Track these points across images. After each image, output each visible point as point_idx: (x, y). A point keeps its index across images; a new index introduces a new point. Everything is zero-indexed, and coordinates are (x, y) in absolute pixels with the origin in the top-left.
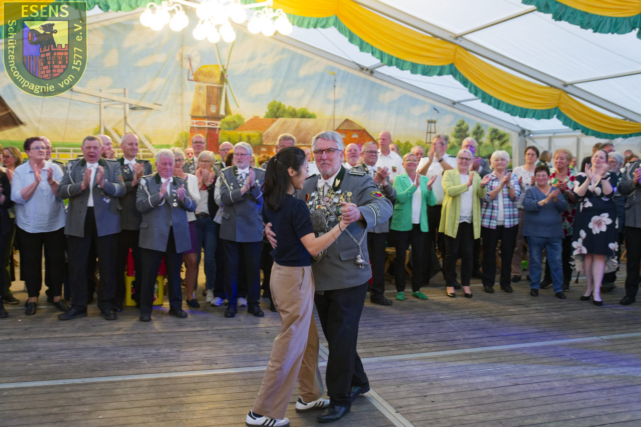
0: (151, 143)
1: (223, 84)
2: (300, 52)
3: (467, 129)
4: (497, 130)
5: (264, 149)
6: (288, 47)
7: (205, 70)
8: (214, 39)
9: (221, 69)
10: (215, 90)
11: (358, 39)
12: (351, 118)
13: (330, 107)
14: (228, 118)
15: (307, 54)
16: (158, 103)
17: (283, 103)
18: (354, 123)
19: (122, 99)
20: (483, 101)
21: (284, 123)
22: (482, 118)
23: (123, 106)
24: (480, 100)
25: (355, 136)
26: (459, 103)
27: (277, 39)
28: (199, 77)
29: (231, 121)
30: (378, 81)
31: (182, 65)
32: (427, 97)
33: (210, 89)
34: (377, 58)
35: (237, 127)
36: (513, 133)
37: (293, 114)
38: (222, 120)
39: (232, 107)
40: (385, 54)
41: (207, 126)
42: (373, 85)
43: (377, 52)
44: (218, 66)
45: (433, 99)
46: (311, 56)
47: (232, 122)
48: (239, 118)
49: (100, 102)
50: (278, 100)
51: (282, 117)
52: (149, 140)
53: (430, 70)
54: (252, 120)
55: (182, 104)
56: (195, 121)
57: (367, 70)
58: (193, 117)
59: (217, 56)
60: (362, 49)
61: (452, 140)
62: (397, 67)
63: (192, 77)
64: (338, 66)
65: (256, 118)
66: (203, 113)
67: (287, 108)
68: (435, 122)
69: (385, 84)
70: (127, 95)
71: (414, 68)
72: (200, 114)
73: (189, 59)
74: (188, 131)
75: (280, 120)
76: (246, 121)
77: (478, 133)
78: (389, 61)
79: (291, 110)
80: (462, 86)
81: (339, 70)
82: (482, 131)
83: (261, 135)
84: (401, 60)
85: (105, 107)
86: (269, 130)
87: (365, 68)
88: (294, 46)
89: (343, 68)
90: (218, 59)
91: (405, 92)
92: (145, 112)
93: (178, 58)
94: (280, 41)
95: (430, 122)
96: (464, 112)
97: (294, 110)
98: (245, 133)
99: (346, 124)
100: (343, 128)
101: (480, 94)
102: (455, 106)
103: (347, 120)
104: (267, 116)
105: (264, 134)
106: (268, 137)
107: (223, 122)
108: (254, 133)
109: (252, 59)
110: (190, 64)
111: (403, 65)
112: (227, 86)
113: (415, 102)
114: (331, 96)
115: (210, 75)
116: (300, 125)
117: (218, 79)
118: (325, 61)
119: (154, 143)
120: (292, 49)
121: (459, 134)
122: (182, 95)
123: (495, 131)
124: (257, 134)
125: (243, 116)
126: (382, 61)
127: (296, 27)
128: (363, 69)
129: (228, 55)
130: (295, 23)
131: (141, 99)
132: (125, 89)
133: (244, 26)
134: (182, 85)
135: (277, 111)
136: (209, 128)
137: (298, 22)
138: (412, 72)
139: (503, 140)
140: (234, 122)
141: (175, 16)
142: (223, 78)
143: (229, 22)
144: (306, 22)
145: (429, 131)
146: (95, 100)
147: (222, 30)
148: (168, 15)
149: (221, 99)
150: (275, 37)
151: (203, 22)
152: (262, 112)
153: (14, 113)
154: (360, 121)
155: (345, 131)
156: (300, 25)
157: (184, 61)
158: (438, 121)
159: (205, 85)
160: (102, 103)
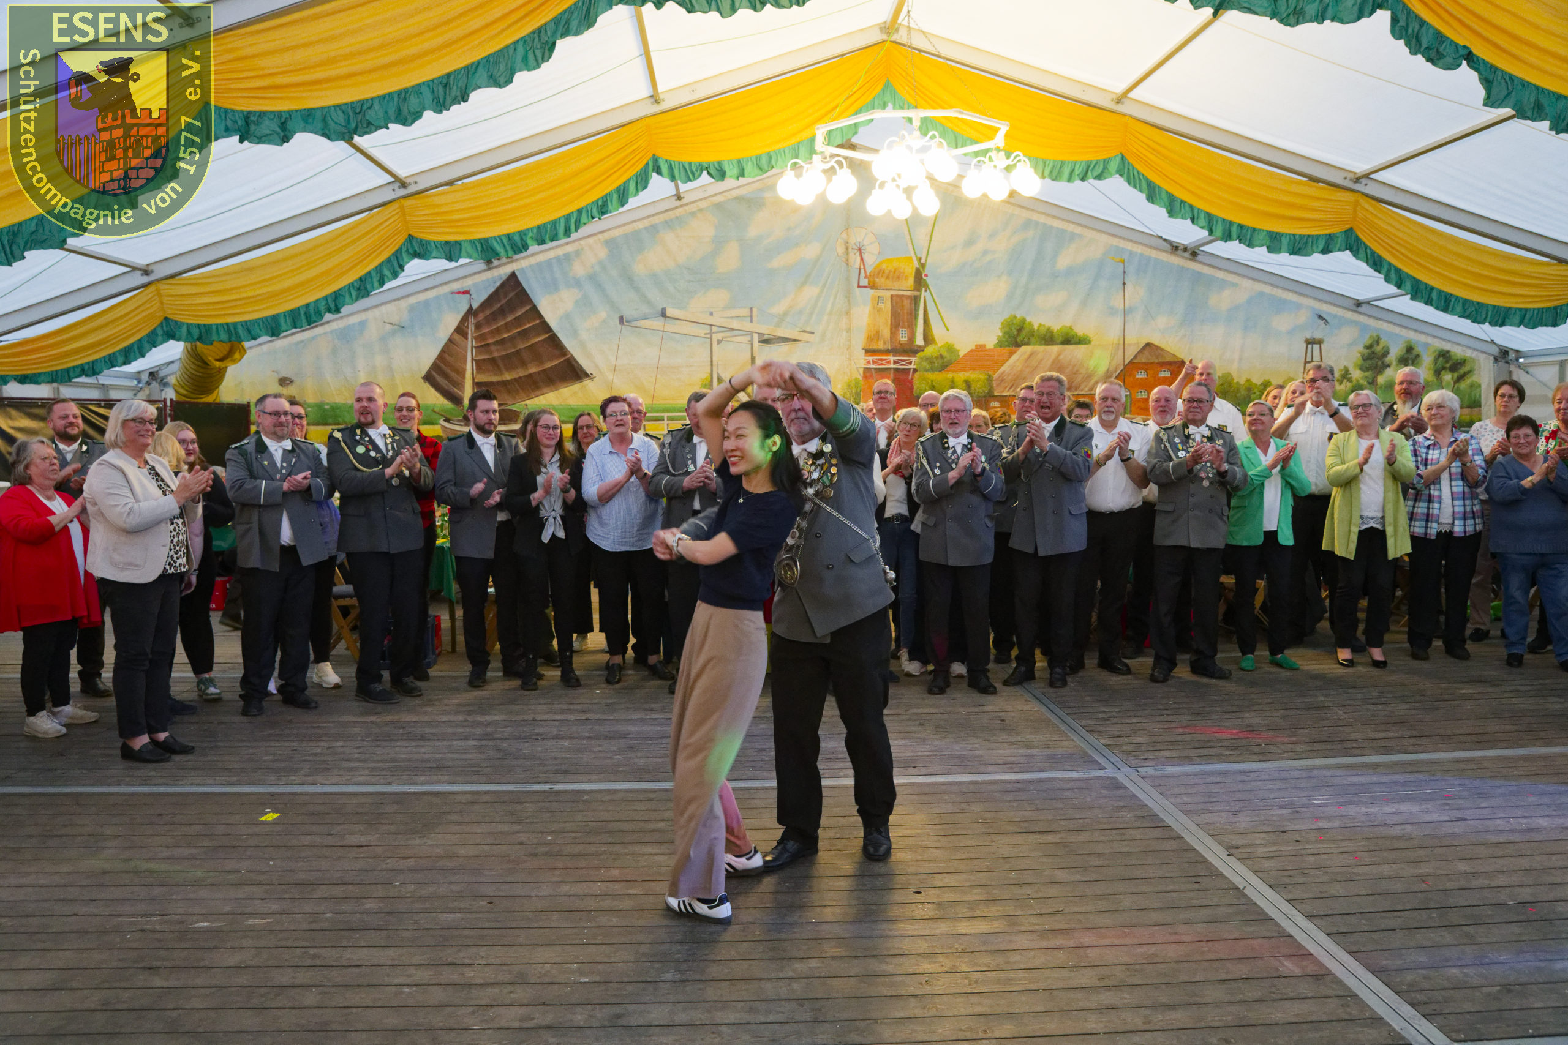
1: (919, 290)
2: (1056, 224)
3: (1386, 353)
4: (1448, 352)
5: (995, 404)
6: (1035, 217)
7: (887, 267)
8: (902, 212)
9: (916, 264)
10: (907, 302)
11: (1164, 195)
12: (1156, 342)
13: (1118, 322)
14: (930, 351)
15: (1071, 228)
16: (808, 329)
17: (1028, 319)
18: (1162, 350)
19: (748, 326)
20: (1412, 299)
21: (1031, 355)
22: (1416, 331)
23: (749, 338)
24: (1409, 296)
25: (1165, 374)
26: (1368, 303)
27: (1014, 205)
28: (877, 280)
29: (935, 355)
30: (1206, 270)
31: (847, 259)
32: (1303, 295)
33: (896, 301)
34: (1202, 227)
35: (946, 366)
36: (1483, 357)
37: (1048, 338)
38: (920, 354)
39: (937, 331)
40: (1217, 218)
41: (892, 366)
42: (1198, 277)
43: (1202, 216)
44: (910, 259)
45: (1315, 299)
46: (1078, 230)
47: (937, 358)
48: (951, 349)
49: (711, 333)
50: (1019, 315)
51: (1028, 344)
53: (1306, 243)
54: (972, 351)
55: (849, 330)
56: (871, 358)
57: (1185, 249)
58: (868, 352)
59: (909, 242)
60: (1171, 213)
61: (1356, 374)
62: (1241, 241)
63: (864, 282)
64: (1129, 246)
65: (980, 348)
66: (885, 343)
67: (1036, 327)
68: (1320, 342)
69: (1220, 275)
70: (754, 319)
71: (1274, 242)
72: (881, 346)
73: (860, 249)
74: (859, 375)
75: (1025, 350)
76: (962, 354)
77: (1409, 357)
78: (1224, 231)
79: (1043, 331)
80: (1371, 271)
81: (1131, 253)
82: (1418, 356)
83: (990, 379)
84: (1248, 228)
85: (719, 342)
86: (1005, 368)
87: (1181, 247)
88: (1048, 215)
89: (1138, 249)
90: (910, 246)
91: (1259, 287)
92: (786, 348)
93: (841, 250)
94: (1021, 207)
95: (1310, 342)
96: (1380, 319)
97: (1049, 328)
99: (1146, 352)
100: (1143, 359)
101: (1408, 285)
102: (1360, 309)
103: (1148, 345)
104: (1000, 344)
105: (995, 376)
106: (1003, 381)
107: (921, 358)
108: (977, 376)
109: (970, 242)
110: (862, 259)
111: (1252, 237)
112: (928, 294)
113: (1280, 306)
114: (1118, 303)
115: (896, 275)
116: (1061, 357)
117: (911, 282)
118: (1105, 238)
120: (1042, 219)
121: (1369, 362)
122: (848, 313)
123: (1444, 355)
124: (983, 377)
125: (957, 346)
126: (1211, 232)
127: (1048, 180)
128: (1177, 248)
129: (928, 238)
130: (1047, 173)
131: (778, 325)
132: (751, 309)
133: (955, 185)
134: (848, 296)
135: (1018, 335)
136: (896, 370)
137: (1051, 172)
138: (1271, 250)
139: (1462, 371)
140: (941, 356)
141: (834, 177)
142: (920, 280)
143: (928, 183)
144: (1066, 172)
145: (1309, 359)
146: (702, 331)
147: (915, 196)
148: (823, 177)
149: (916, 317)
150: (1012, 200)
151: (882, 185)
152: (990, 337)
153: (575, 360)
154: (1174, 345)
155: (1146, 366)
156: (1055, 176)
157: (851, 255)
158: (1326, 339)
159: (888, 294)
160: (715, 336)
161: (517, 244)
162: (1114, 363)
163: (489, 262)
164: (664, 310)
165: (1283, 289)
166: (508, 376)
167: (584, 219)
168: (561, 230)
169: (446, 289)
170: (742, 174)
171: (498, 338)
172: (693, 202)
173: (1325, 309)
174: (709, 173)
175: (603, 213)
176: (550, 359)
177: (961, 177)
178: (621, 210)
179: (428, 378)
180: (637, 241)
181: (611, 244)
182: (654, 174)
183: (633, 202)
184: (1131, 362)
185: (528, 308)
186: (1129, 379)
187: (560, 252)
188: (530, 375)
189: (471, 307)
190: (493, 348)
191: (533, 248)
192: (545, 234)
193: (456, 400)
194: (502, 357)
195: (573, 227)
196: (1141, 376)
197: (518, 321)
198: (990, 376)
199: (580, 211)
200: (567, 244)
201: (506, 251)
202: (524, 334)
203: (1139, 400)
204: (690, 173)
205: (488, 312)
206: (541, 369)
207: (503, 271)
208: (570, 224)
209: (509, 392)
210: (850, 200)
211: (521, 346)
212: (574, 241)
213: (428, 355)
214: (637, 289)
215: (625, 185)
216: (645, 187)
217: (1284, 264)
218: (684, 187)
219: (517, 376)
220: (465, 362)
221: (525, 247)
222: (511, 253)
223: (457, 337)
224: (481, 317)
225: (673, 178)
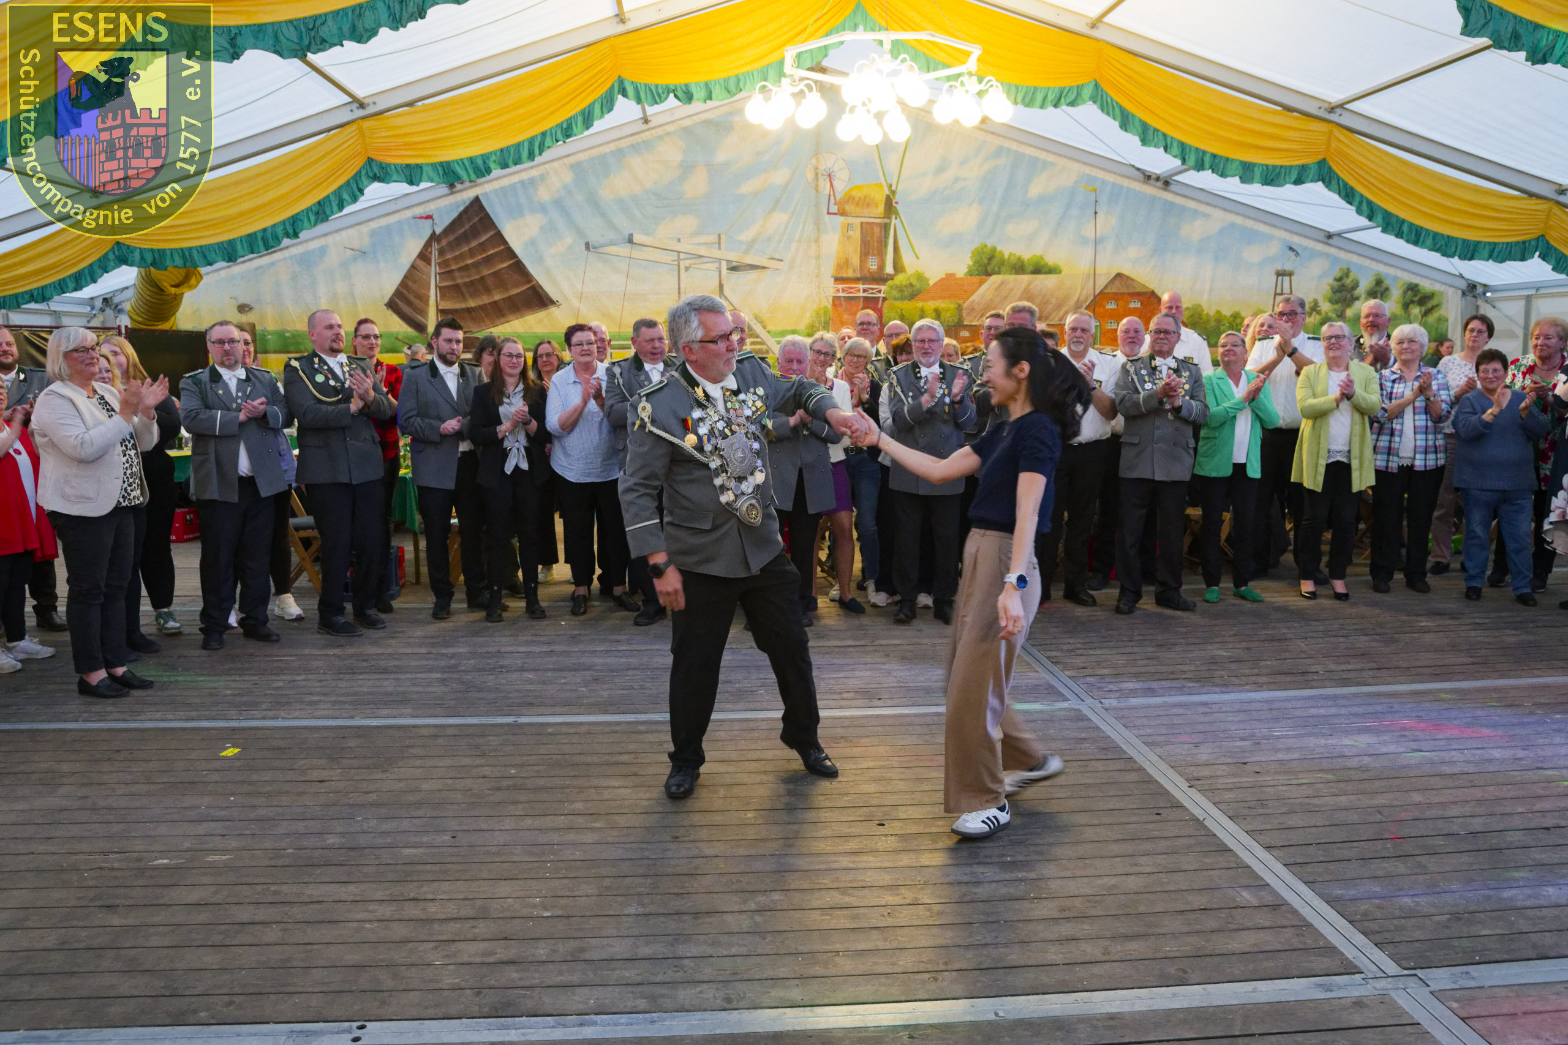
0: (764, 327)
1: (889, 218)
2: (1029, 151)
3: (1356, 285)
4: (1417, 285)
5: (965, 334)
6: (1007, 144)
7: (857, 194)
8: (873, 137)
9: (887, 192)
10: (877, 230)
11: (1137, 124)
12: (1126, 271)
13: (1089, 252)
14: (900, 279)
15: (1043, 155)
16: (777, 257)
17: (999, 249)
18: (1132, 280)
19: (716, 253)
20: (1384, 231)
21: (1002, 283)
22: (1386, 264)
23: (717, 265)
24: (1380, 229)
25: (1135, 304)
26: (1339, 235)
27: (986, 131)
28: (847, 207)
29: (904, 283)
30: (1178, 200)
31: (817, 186)
32: (1274, 226)
33: (866, 228)
34: (1175, 157)
35: (916, 295)
36: (1451, 291)
37: (1019, 268)
38: (890, 283)
39: (907, 259)
40: (1190, 147)
41: (861, 294)
42: (1169, 207)
43: (1175, 144)
44: (881, 185)
45: (1286, 230)
46: (1050, 158)
47: (906, 286)
48: (920, 277)
49: (679, 260)
50: (990, 243)
51: (999, 273)
52: (761, 322)
53: (1279, 174)
54: (942, 280)
55: (818, 257)
56: (840, 286)
57: (1158, 179)
58: (838, 280)
59: (879, 168)
60: (1144, 142)
61: (1326, 307)
62: (1213, 172)
63: (834, 209)
64: (1101, 175)
65: (950, 276)
66: (854, 271)
67: (1006, 257)
68: (1290, 274)
69: (1192, 205)
70: (723, 246)
71: (1247, 173)
72: (850, 274)
73: (829, 175)
74: (828, 304)
75: (996, 279)
76: (931, 283)
77: (1379, 290)
78: (1197, 160)
79: (1013, 260)
80: (1343, 203)
81: (1104, 182)
82: (1387, 289)
83: (959, 308)
84: (1221, 157)
85: (687, 269)
86: (975, 297)
87: (1154, 176)
88: (1020, 142)
89: (1110, 178)
90: (881, 173)
91: (1231, 218)
92: (753, 275)
93: (810, 176)
94: (993, 133)
95: (1280, 274)
96: (1350, 252)
97: (1019, 259)
98: (930, 305)
99: (1117, 283)
100: (1112, 289)
101: (1379, 217)
102: (1330, 241)
103: (1119, 276)
104: (970, 273)
105: (965, 306)
106: (973, 309)
107: (891, 287)
108: (947, 305)
109: (941, 169)
110: (832, 185)
111: (1225, 166)
112: (897, 221)
113: (1250, 237)
114: (1089, 232)
115: (866, 202)
116: (1032, 286)
117: (881, 209)
118: (1077, 166)
119: (770, 327)
120: (1014, 146)
121: (1338, 295)
122: (817, 240)
123: (1413, 288)
124: (952, 306)
125: (927, 275)
126: (1184, 161)
127: (1020, 107)
128: (1149, 177)
129: (899, 164)
130: (1019, 99)
131: (746, 252)
132: (719, 236)
133: (926, 111)
134: (818, 224)
135: (988, 264)
136: (865, 298)
137: (1024, 98)
138: (1243, 180)
139: (1429, 305)
140: (911, 285)
141: (803, 101)
142: (890, 207)
143: (898, 106)
144: (1039, 98)
145: (1279, 291)
146: (670, 257)
147: (886, 120)
148: (792, 101)
149: (886, 246)
150: (984, 126)
151: (852, 110)
152: (961, 266)
153: (540, 287)
154: (1145, 275)
155: (1117, 297)
156: (1028, 102)
157: (821, 180)
158: (1296, 272)
159: (858, 221)
160: (682, 262)
161: (480, 168)
162: (1084, 292)
163: (452, 186)
164: (631, 236)
165: (1254, 219)
166: (472, 304)
167: (548, 142)
168: (525, 154)
169: (409, 214)
170: (709, 97)
171: (462, 264)
172: (661, 126)
173: (1296, 240)
174: (676, 96)
175: (568, 136)
176: (516, 286)
177: (932, 102)
178: (587, 133)
179: (391, 305)
180: (604, 165)
181: (576, 167)
182: (620, 97)
183: (598, 125)
184: (1101, 292)
185: (492, 233)
186: (1099, 310)
187: (525, 176)
188: (495, 302)
189: (434, 232)
190: (457, 274)
191: (496, 172)
192: (509, 158)
193: (420, 328)
194: (465, 284)
195: (537, 151)
196: (1111, 306)
197: (483, 246)
198: (960, 305)
199: (544, 134)
200: (532, 168)
201: (469, 175)
202: (488, 260)
203: (1109, 331)
204: (657, 95)
205: (451, 238)
206: (506, 295)
207: (465, 196)
208: (534, 148)
209: (474, 319)
210: (819, 125)
211: (486, 272)
212: (538, 165)
213: (390, 283)
214: (603, 215)
215: (591, 106)
216: (610, 110)
217: (1257, 194)
218: (651, 110)
219: (481, 303)
220: (429, 289)
221: (488, 171)
222: (473, 177)
223: (420, 264)
224: (444, 242)
225: (639, 100)
